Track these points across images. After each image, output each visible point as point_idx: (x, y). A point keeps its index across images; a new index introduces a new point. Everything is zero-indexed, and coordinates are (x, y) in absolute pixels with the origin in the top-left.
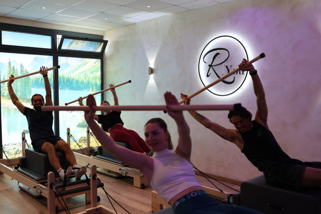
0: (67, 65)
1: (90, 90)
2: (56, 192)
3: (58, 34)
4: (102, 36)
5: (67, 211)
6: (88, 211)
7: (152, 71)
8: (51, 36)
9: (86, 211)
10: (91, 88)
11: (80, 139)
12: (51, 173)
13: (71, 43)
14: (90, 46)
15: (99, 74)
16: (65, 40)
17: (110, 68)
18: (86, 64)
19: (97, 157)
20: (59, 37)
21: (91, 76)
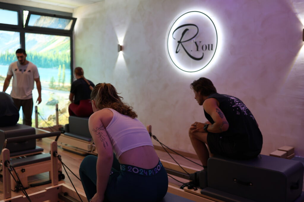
0: (34, 42)
1: (59, 67)
2: (10, 170)
3: (25, 10)
4: (71, 14)
5: (24, 191)
6: (48, 190)
7: (121, 48)
8: (17, 12)
9: (46, 190)
10: (60, 66)
11: (50, 117)
12: (6, 150)
13: (39, 20)
14: (59, 23)
15: (68, 51)
16: (32, 16)
17: (80, 45)
18: (55, 41)
19: (65, 135)
20: (26, 13)
21: (60, 54)
